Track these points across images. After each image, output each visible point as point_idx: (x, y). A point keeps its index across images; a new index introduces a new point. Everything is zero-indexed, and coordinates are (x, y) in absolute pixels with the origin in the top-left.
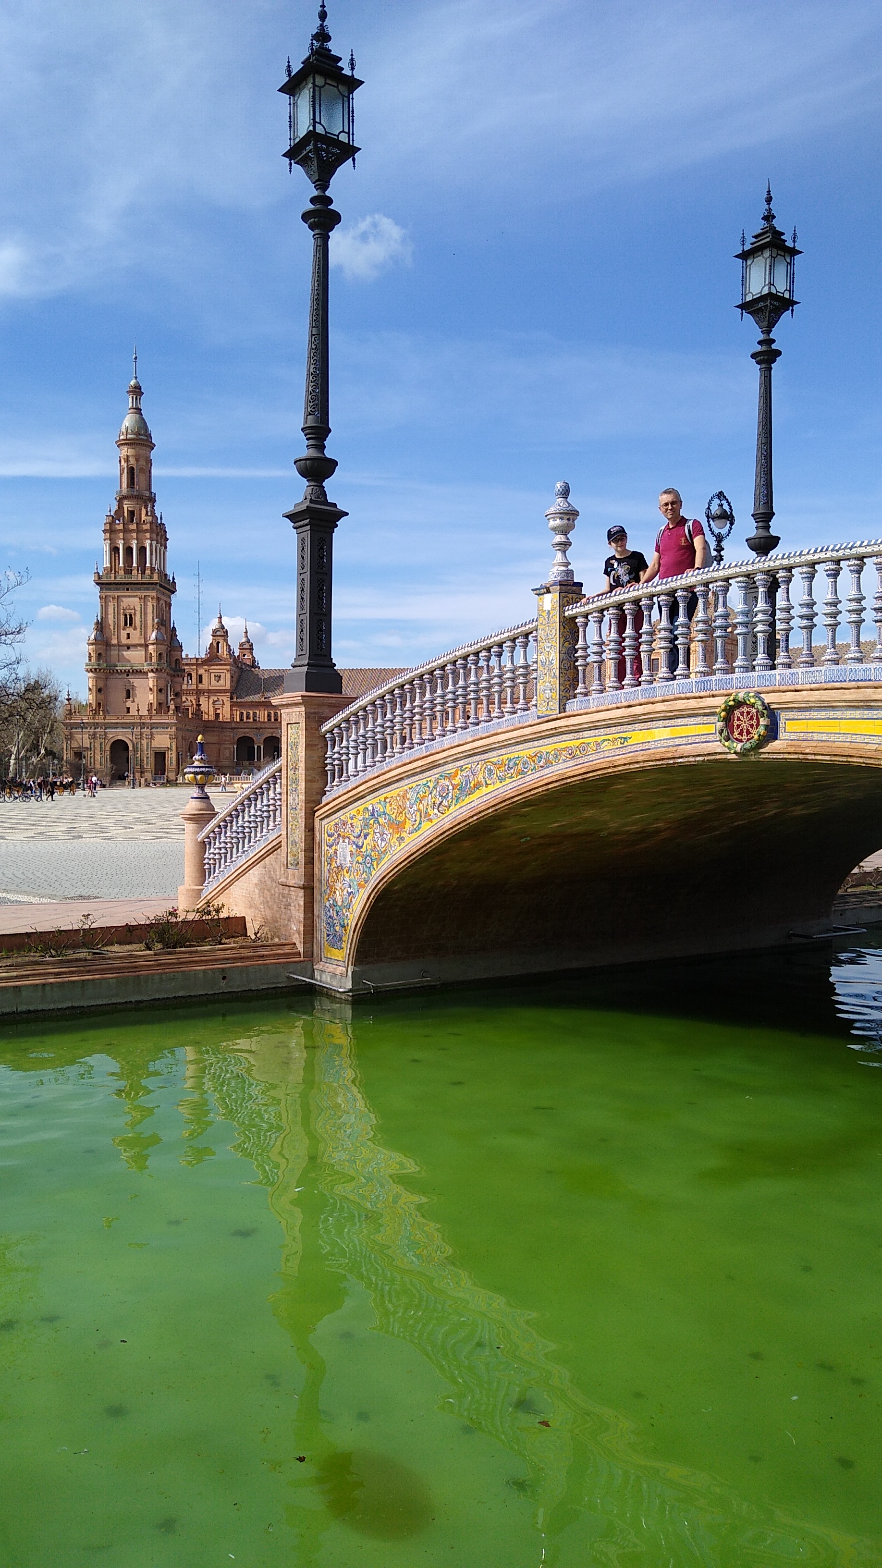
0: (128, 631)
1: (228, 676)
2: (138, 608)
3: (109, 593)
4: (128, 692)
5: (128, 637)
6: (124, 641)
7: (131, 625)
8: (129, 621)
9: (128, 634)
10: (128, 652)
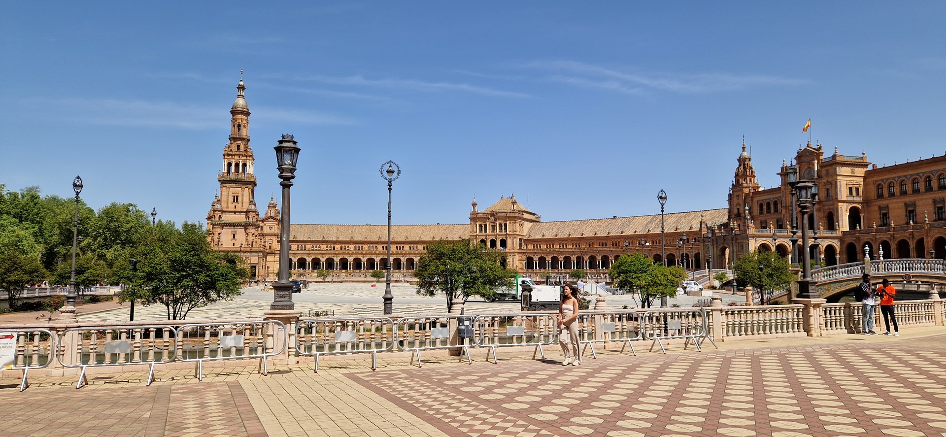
0: (234, 204)
2: (241, 194)
3: (225, 185)
4: (234, 235)
5: (235, 208)
6: (233, 210)
7: (237, 201)
8: (236, 199)
9: (235, 206)
10: (235, 215)
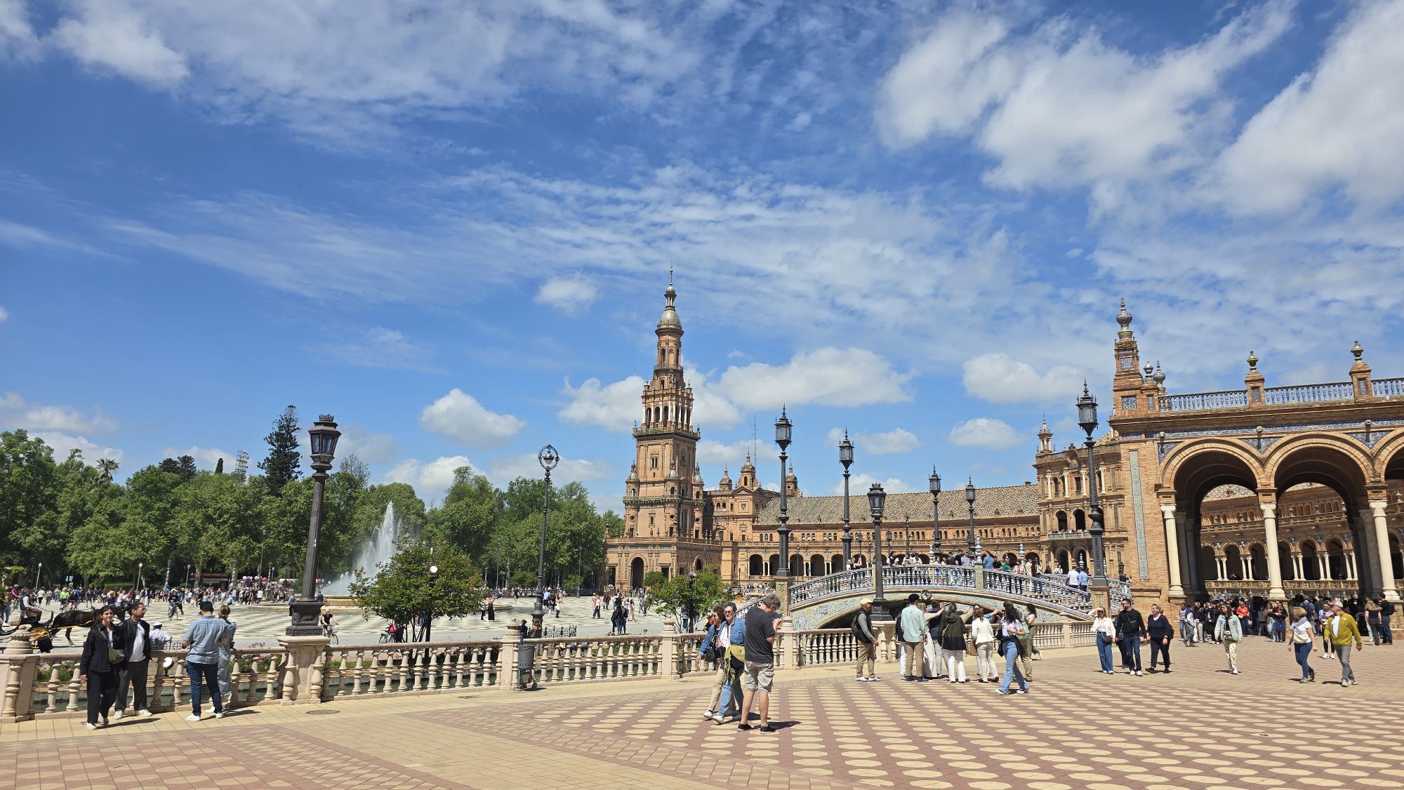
0: (653, 471)
1: (751, 504)
2: (661, 454)
3: (643, 443)
4: (652, 518)
5: (654, 476)
6: (650, 479)
7: (656, 466)
8: (655, 463)
10: (654, 488)
